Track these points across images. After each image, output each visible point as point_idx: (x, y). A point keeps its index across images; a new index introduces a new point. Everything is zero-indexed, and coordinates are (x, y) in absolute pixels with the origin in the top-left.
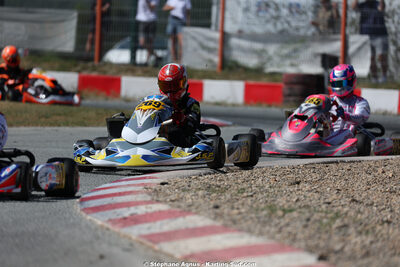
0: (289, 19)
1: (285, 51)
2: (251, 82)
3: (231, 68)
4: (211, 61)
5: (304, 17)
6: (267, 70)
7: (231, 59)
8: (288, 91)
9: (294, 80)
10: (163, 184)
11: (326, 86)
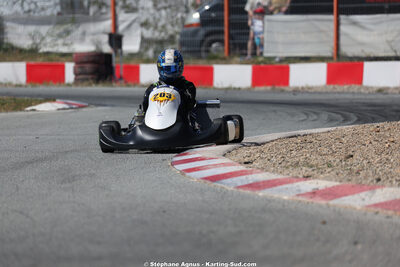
1: (57, 32)
2: (32, 63)
3: (6, 50)
6: (41, 51)
7: (5, 41)
8: (79, 70)
9: (85, 60)
10: (246, 163)
11: (114, 64)
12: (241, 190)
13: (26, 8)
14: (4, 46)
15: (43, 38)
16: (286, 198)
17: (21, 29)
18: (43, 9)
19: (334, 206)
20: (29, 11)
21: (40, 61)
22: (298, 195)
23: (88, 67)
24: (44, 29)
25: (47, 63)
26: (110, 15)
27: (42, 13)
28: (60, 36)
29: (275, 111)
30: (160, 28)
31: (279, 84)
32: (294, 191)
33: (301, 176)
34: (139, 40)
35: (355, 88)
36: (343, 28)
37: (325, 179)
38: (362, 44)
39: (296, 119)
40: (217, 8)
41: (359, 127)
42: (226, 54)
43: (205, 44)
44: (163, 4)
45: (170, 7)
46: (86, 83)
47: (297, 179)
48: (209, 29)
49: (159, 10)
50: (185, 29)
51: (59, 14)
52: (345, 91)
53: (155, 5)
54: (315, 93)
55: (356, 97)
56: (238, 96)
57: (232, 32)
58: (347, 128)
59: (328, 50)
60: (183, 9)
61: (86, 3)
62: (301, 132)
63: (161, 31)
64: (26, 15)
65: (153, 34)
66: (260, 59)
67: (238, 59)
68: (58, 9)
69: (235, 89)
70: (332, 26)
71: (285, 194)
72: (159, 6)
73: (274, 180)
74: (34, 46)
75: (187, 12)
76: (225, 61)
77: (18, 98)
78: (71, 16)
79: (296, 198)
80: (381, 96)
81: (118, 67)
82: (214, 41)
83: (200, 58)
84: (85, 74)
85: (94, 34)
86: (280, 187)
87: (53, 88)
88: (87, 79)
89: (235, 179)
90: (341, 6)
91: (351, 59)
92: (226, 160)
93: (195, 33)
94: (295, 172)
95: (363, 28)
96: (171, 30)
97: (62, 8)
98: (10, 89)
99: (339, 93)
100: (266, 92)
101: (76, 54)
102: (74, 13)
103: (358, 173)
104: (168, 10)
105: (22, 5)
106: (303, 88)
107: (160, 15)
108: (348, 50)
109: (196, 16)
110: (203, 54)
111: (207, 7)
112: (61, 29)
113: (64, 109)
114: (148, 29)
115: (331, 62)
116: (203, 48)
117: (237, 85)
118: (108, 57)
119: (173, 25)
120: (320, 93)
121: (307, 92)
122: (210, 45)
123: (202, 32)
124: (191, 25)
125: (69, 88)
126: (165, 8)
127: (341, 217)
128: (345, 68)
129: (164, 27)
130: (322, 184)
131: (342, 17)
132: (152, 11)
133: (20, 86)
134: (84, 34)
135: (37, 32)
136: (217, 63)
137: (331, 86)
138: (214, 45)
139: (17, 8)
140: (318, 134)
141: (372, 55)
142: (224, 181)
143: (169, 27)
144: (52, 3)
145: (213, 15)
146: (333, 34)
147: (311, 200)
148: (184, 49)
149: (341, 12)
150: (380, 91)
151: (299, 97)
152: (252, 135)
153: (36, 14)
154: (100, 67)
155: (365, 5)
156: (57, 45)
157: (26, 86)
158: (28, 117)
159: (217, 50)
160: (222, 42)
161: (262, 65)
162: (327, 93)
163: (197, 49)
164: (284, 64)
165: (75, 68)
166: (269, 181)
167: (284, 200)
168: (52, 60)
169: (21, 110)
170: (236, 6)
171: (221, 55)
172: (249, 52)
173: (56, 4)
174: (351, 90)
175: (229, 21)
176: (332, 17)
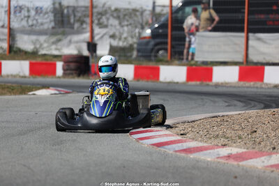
0: (37, 17)
1: (52, 40)
2: (34, 61)
3: (15, 52)
4: (2, 48)
5: (46, 16)
6: (40, 53)
7: (15, 46)
8: (66, 67)
9: (71, 60)
10: (181, 135)
11: (91, 64)
12: (178, 153)
13: (30, 23)
14: (15, 49)
15: (41, 45)
16: (209, 159)
17: (26, 37)
18: (42, 24)
19: (243, 166)
20: (32, 25)
21: (39, 60)
22: (218, 158)
23: (73, 65)
24: (42, 38)
25: (44, 62)
26: (89, 29)
27: (42, 27)
28: (53, 43)
29: (202, 99)
30: (123, 39)
31: (205, 80)
32: (215, 155)
33: (220, 145)
34: (108, 48)
35: (258, 84)
36: (251, 43)
37: (236, 147)
38: (263, 54)
39: (217, 104)
40: (163, 26)
41: (261, 112)
42: (169, 58)
43: (154, 51)
44: (126, 23)
45: (130, 24)
46: (71, 76)
47: (217, 146)
48: (158, 40)
49: (122, 26)
50: (141, 41)
51: (53, 28)
52: (251, 86)
53: (120, 23)
54: (231, 87)
55: (259, 90)
56: (177, 88)
57: (173, 43)
58: (253, 112)
59: (240, 57)
60: (140, 26)
61: (72, 21)
62: (221, 114)
63: (124, 42)
64: (30, 28)
65: (118, 43)
66: (193, 62)
67: (177, 62)
68: (53, 24)
69: (174, 83)
70: (244, 40)
71: (209, 157)
72: (123, 24)
73: (201, 147)
74: (35, 50)
75: (143, 28)
76: (168, 63)
77: (23, 86)
78: (62, 29)
79: (216, 160)
80: (276, 90)
81: (94, 66)
82: (161, 49)
83: (150, 60)
84: (71, 70)
85: (77, 42)
86: (205, 152)
87: (48, 79)
88: (72, 74)
89: (174, 146)
90: (250, 27)
91: (256, 64)
92: (168, 132)
93: (147, 43)
94: (215, 142)
95: (265, 42)
96: (130, 41)
97: (55, 24)
98: (18, 79)
99: (248, 87)
100: (197, 85)
101: (65, 56)
102: (63, 27)
103: (260, 143)
104: (130, 27)
105: (27, 21)
106: (222, 83)
107: (124, 30)
108: (254, 57)
109: (148, 32)
110: (153, 58)
111: (156, 26)
112: (54, 39)
113: (55, 94)
114: (114, 40)
115: (242, 66)
116: (153, 54)
117: (176, 81)
118: (87, 58)
119: (132, 37)
120: (234, 87)
121: (225, 86)
122: (158, 51)
123: (152, 43)
124: (145, 38)
125: (58, 80)
126: (127, 25)
127: (247, 174)
128: (252, 70)
129: (125, 38)
130: (234, 150)
131: (250, 35)
132: (118, 27)
133: (25, 77)
134: (70, 41)
135: (37, 40)
136: (163, 65)
137: (242, 83)
138: (161, 52)
139: (24, 23)
140: (232, 116)
141: (271, 62)
142: (166, 147)
143: (130, 39)
144: (48, 20)
145: (160, 31)
146: (244, 46)
147: (226, 162)
148: (140, 54)
149: (250, 31)
150: (276, 86)
151: (220, 90)
152: (186, 115)
153: (37, 28)
154: (81, 66)
155: (267, 27)
156: (51, 49)
157: (29, 78)
158: (30, 99)
159: (162, 56)
160: (166, 50)
161: (194, 67)
162: (239, 87)
163: (148, 54)
164: (209, 66)
165: (63, 66)
166: (197, 148)
167: (208, 161)
168: (47, 60)
169: (25, 94)
170: (176, 25)
171: (165, 59)
172: (185, 57)
173: (51, 21)
174: (256, 86)
175: (171, 35)
176: (243, 35)
